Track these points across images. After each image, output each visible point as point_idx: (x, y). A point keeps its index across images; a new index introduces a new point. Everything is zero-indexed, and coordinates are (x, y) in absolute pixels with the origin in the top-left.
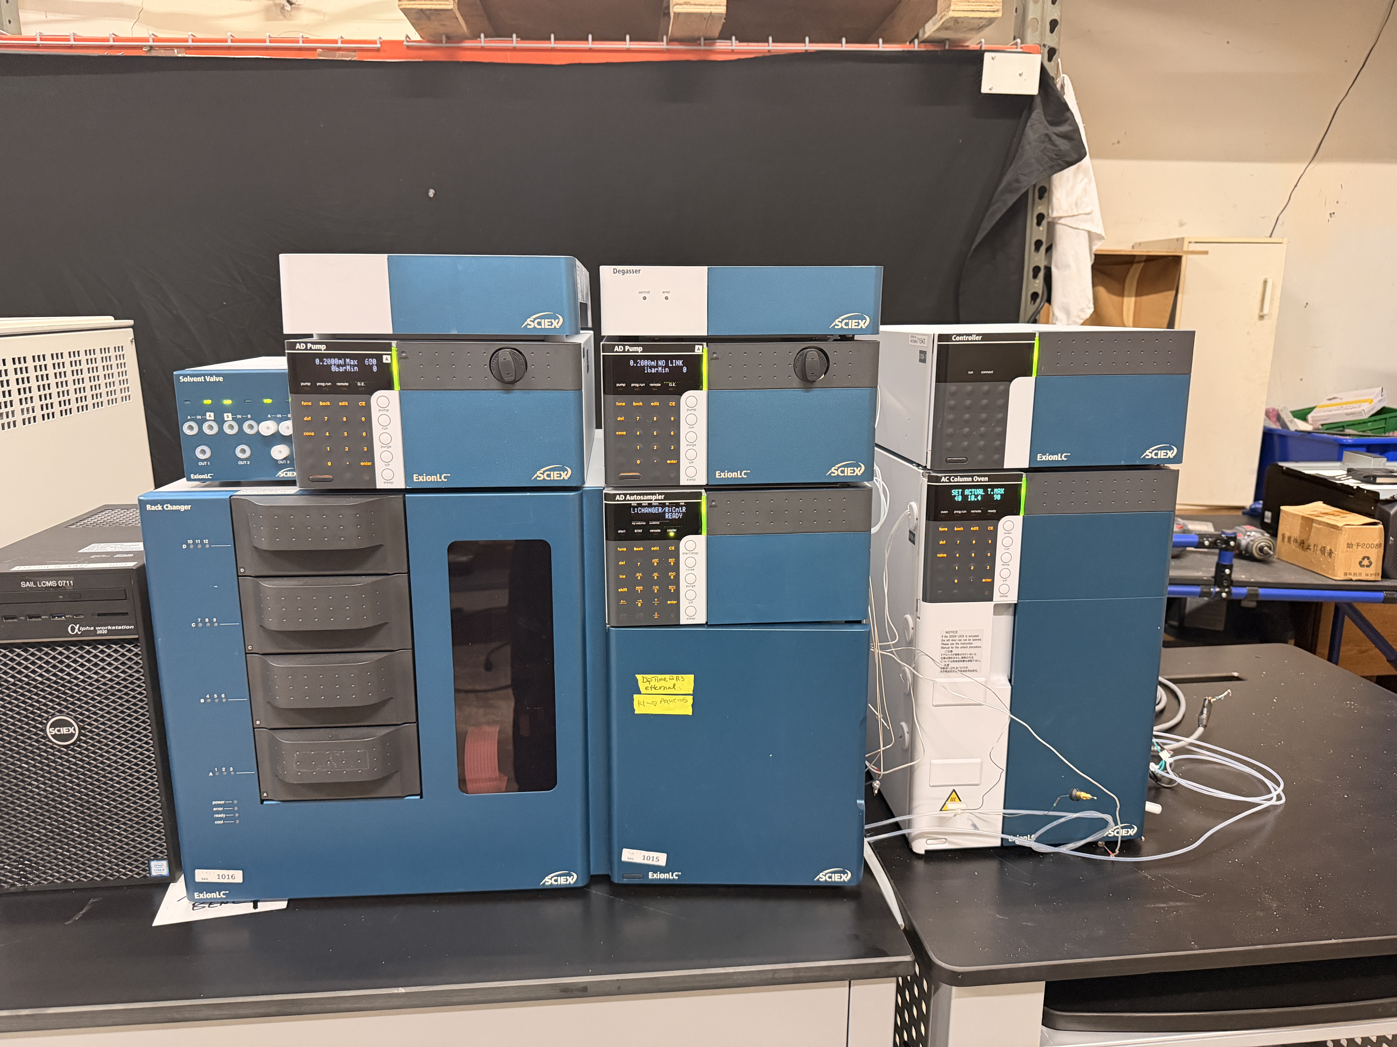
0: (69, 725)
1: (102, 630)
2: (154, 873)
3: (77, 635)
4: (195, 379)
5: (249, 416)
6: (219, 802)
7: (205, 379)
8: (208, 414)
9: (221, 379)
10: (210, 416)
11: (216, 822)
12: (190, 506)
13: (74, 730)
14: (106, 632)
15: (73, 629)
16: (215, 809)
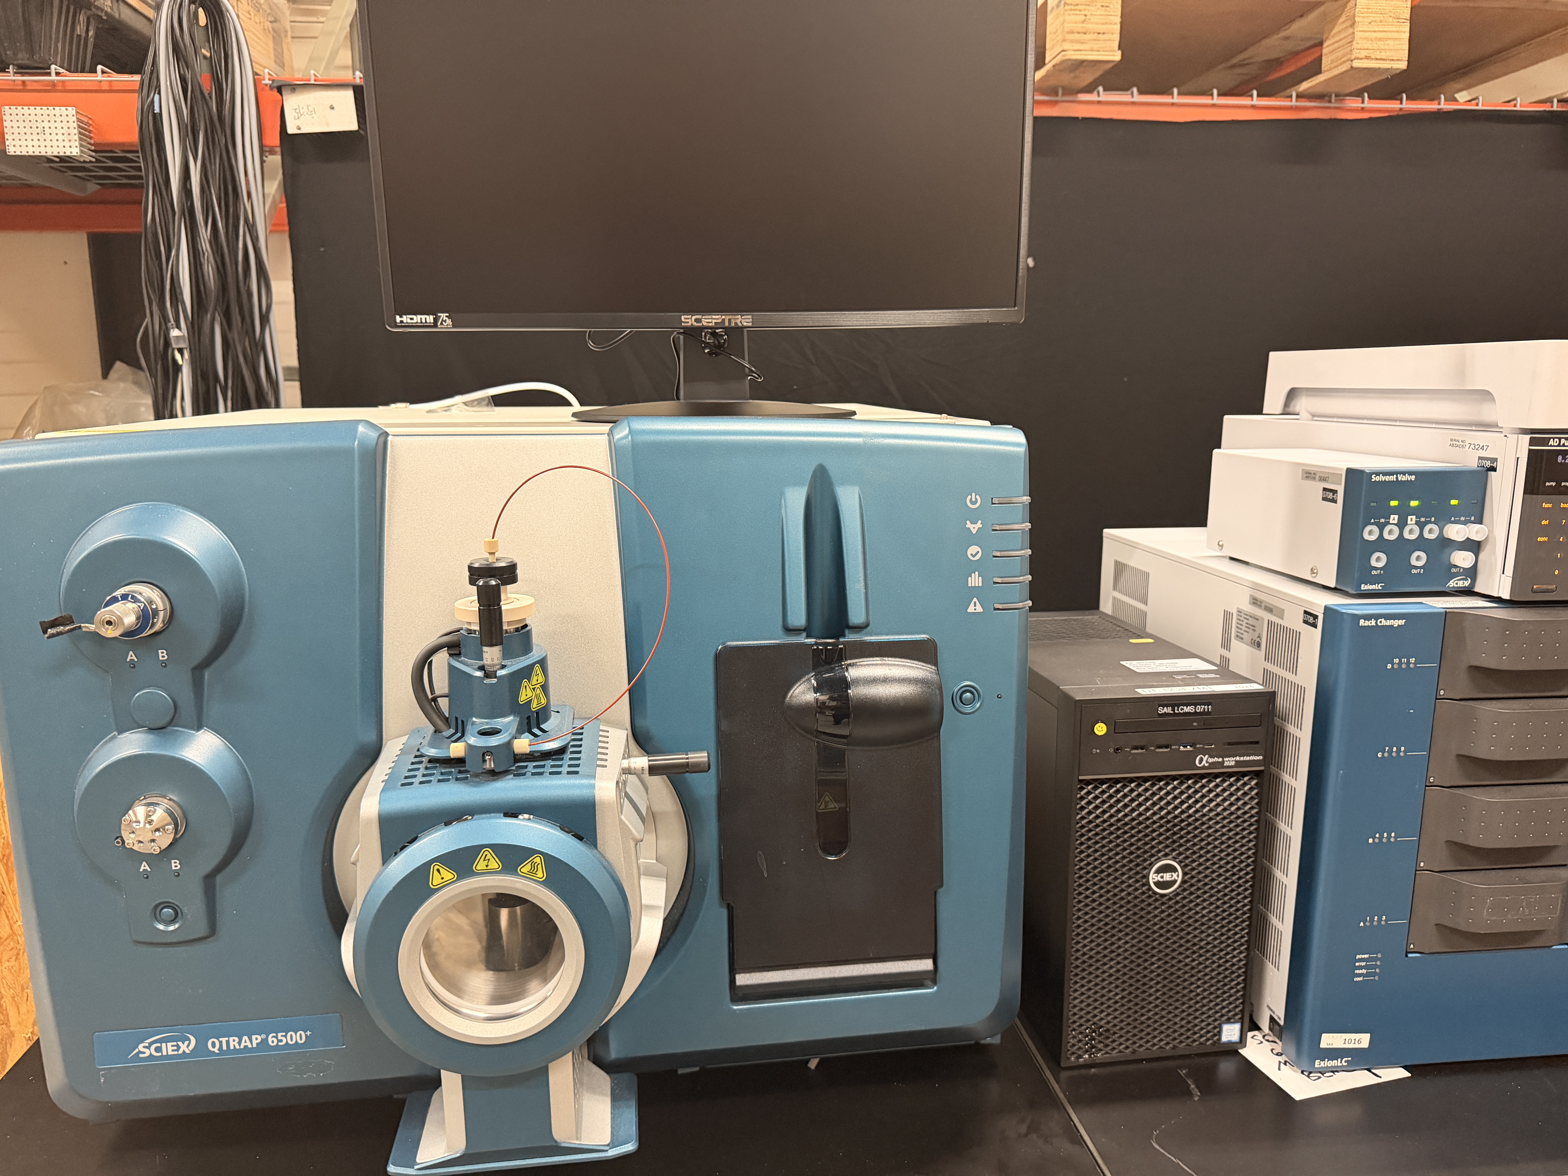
0: (1174, 870)
1: (1230, 762)
2: (1224, 1039)
3: (1204, 767)
4: (1387, 478)
5: (1433, 519)
6: (1363, 956)
7: (1397, 478)
8: (1392, 517)
9: (1413, 478)
10: (1394, 518)
11: (1355, 979)
12: (1404, 621)
13: (1178, 876)
14: (1233, 763)
15: (1201, 760)
16: (1357, 964)
